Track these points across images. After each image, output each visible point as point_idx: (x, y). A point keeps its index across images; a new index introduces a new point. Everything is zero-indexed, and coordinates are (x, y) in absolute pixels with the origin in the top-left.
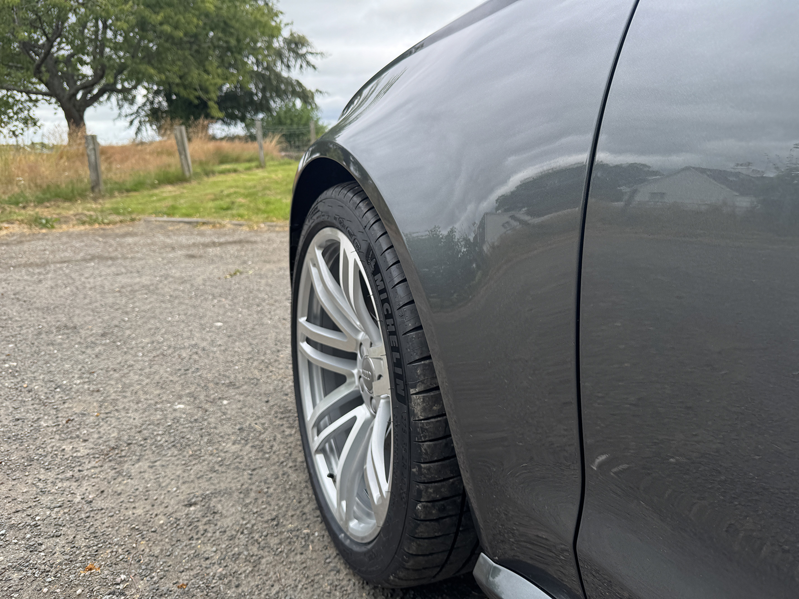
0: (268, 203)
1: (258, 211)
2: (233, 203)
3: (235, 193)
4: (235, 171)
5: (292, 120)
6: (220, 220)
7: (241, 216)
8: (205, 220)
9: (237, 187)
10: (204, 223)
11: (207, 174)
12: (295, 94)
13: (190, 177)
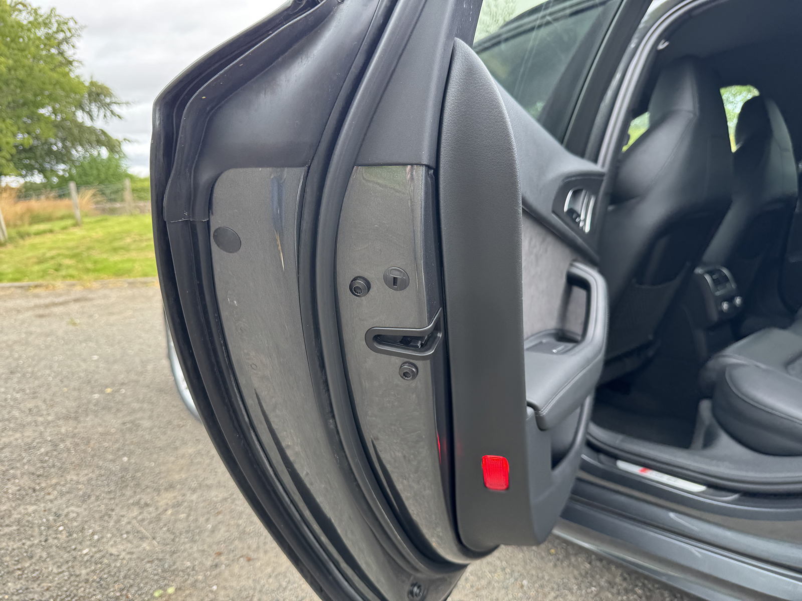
0: (95, 262)
1: (88, 270)
2: (60, 265)
3: (59, 255)
4: (51, 231)
5: (98, 169)
6: (53, 282)
7: (72, 276)
8: (36, 283)
9: (59, 248)
10: (36, 286)
11: (22, 236)
12: (100, 143)
13: (6, 242)
